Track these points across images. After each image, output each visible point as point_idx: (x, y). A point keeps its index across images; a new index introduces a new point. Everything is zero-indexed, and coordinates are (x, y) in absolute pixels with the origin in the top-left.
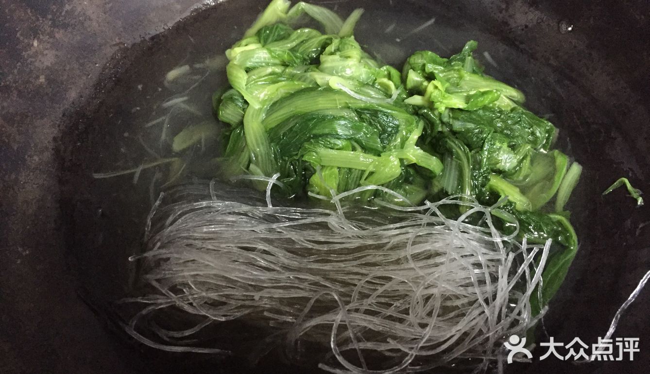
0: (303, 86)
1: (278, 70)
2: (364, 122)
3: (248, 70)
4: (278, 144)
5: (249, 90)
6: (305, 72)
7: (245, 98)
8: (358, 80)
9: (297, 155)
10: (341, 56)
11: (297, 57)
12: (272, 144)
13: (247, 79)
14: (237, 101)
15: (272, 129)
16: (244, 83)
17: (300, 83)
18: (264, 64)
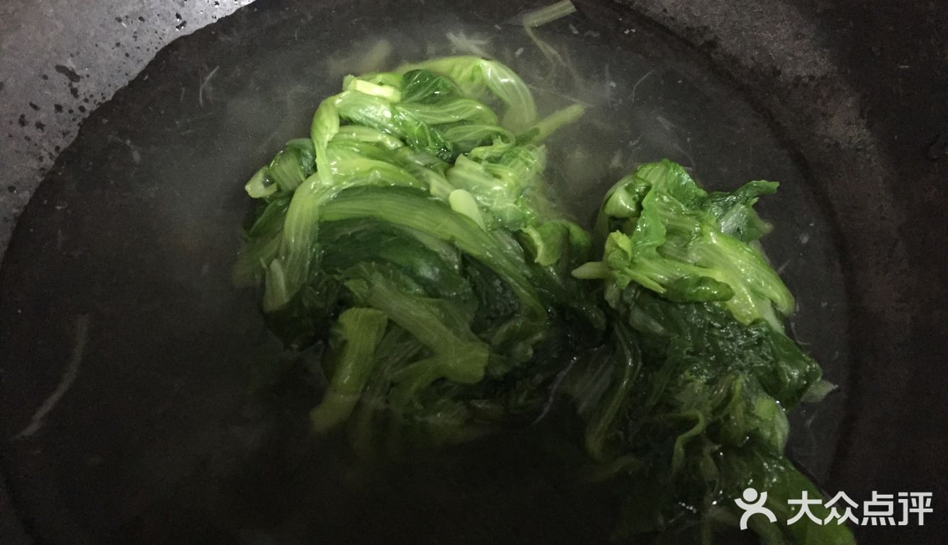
0: (411, 184)
1: (392, 144)
2: (466, 278)
3: (345, 122)
4: (324, 248)
5: (331, 151)
6: (426, 166)
7: (316, 161)
8: (494, 217)
9: (340, 274)
10: (487, 170)
11: (434, 140)
12: (317, 245)
13: (336, 134)
14: (303, 158)
15: (327, 223)
16: (328, 137)
17: (410, 176)
18: (376, 125)
